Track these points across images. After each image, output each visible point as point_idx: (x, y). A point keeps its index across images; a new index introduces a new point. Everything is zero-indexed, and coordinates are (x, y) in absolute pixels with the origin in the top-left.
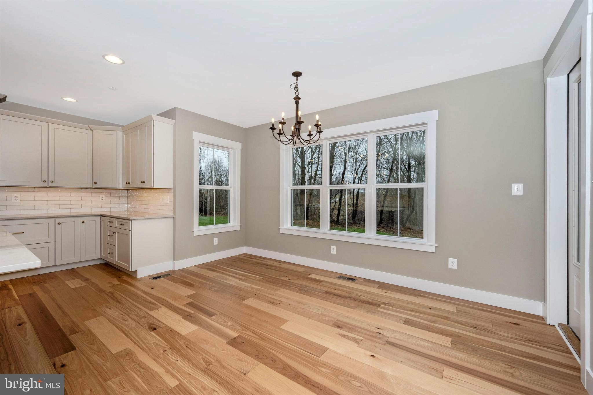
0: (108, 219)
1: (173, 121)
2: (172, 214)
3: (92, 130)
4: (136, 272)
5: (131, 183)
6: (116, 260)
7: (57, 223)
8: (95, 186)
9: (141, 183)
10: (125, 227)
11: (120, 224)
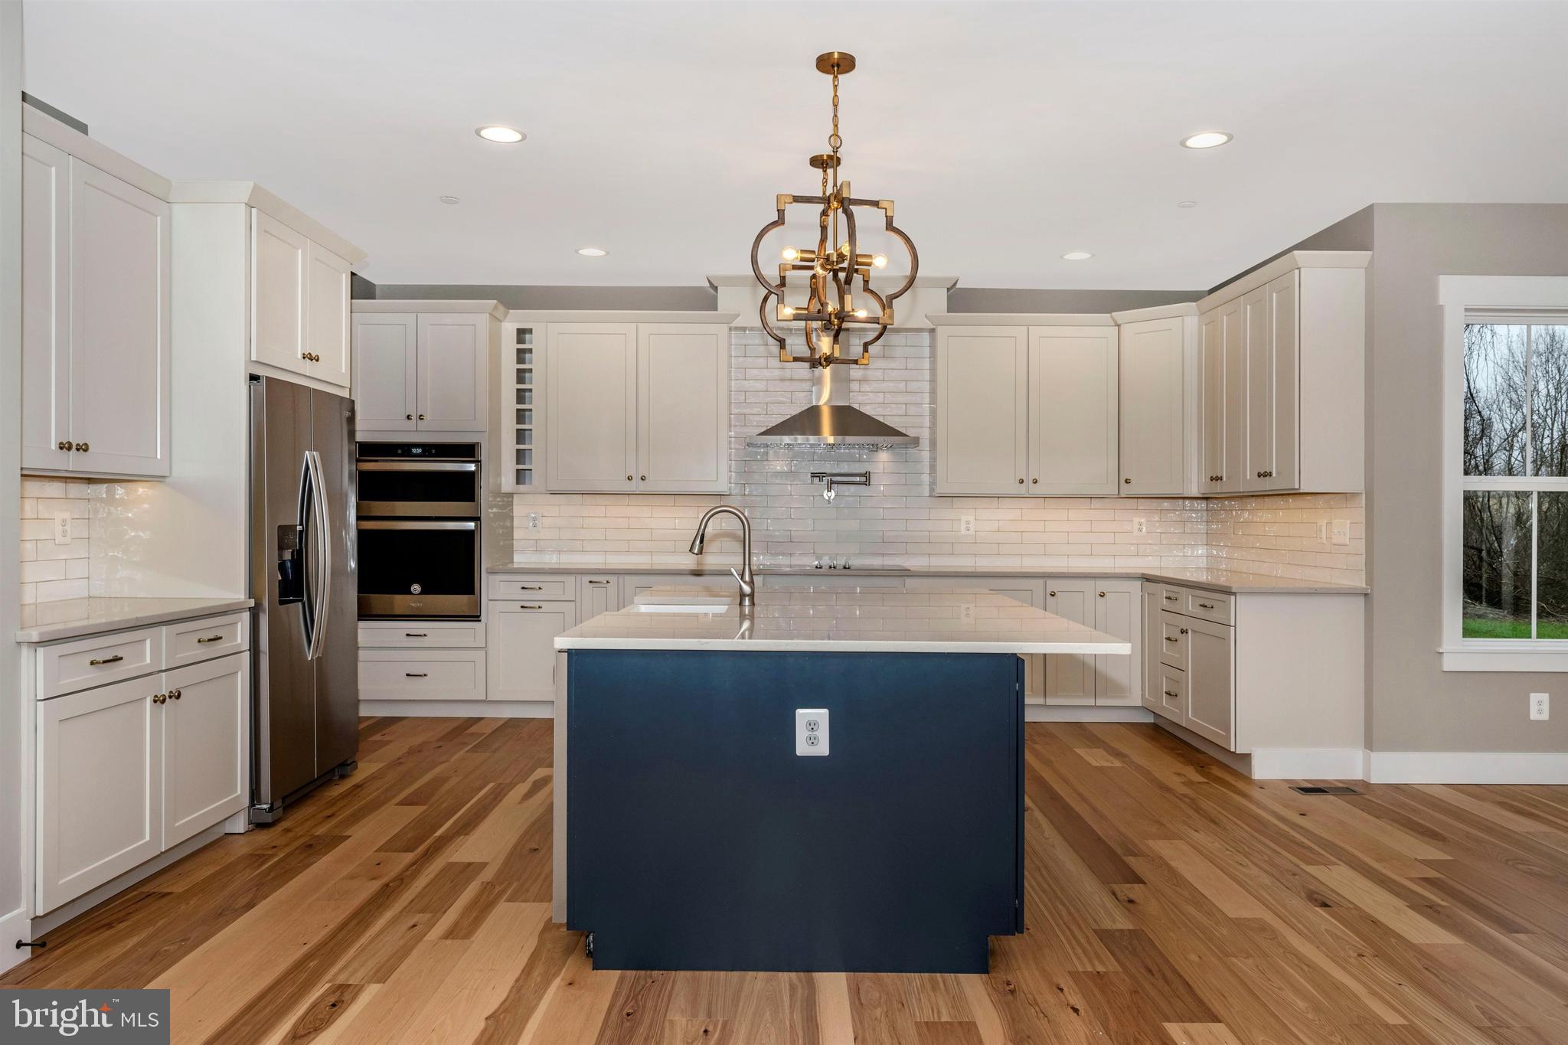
0: (1163, 591)
1: (1366, 255)
2: (1359, 582)
3: (1119, 326)
4: (1246, 757)
5: (1224, 479)
6: (1187, 715)
7: (1049, 592)
8: (1126, 490)
9: (1259, 476)
10: (1214, 615)
11: (1201, 605)
